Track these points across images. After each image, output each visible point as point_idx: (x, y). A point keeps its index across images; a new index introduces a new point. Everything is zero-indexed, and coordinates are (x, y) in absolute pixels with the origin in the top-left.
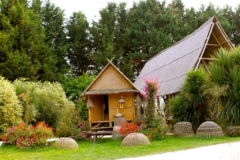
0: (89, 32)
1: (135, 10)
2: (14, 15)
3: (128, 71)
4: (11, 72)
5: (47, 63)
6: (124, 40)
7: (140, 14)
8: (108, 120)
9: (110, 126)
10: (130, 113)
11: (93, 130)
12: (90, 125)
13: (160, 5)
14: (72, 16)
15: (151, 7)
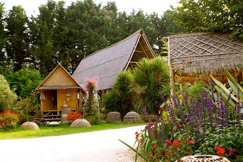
0: (27, 26)
1: (73, 10)
6: (61, 37)
7: (78, 14)
8: (57, 109)
9: (58, 114)
10: (74, 105)
11: (44, 118)
12: (42, 113)
13: (96, 7)
14: (12, 9)
15: (88, 9)
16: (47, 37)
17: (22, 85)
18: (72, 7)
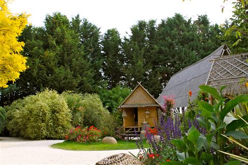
0: (121, 47)
1: (163, 28)
2: (58, 35)
3: (156, 84)
4: (57, 85)
5: (86, 76)
6: (152, 55)
7: (167, 32)
8: (137, 126)
9: (139, 130)
10: (153, 122)
11: (126, 133)
12: (124, 129)
13: (186, 23)
14: (107, 33)
15: (178, 26)
16: (138, 57)
17: (114, 103)
18: (162, 25)
